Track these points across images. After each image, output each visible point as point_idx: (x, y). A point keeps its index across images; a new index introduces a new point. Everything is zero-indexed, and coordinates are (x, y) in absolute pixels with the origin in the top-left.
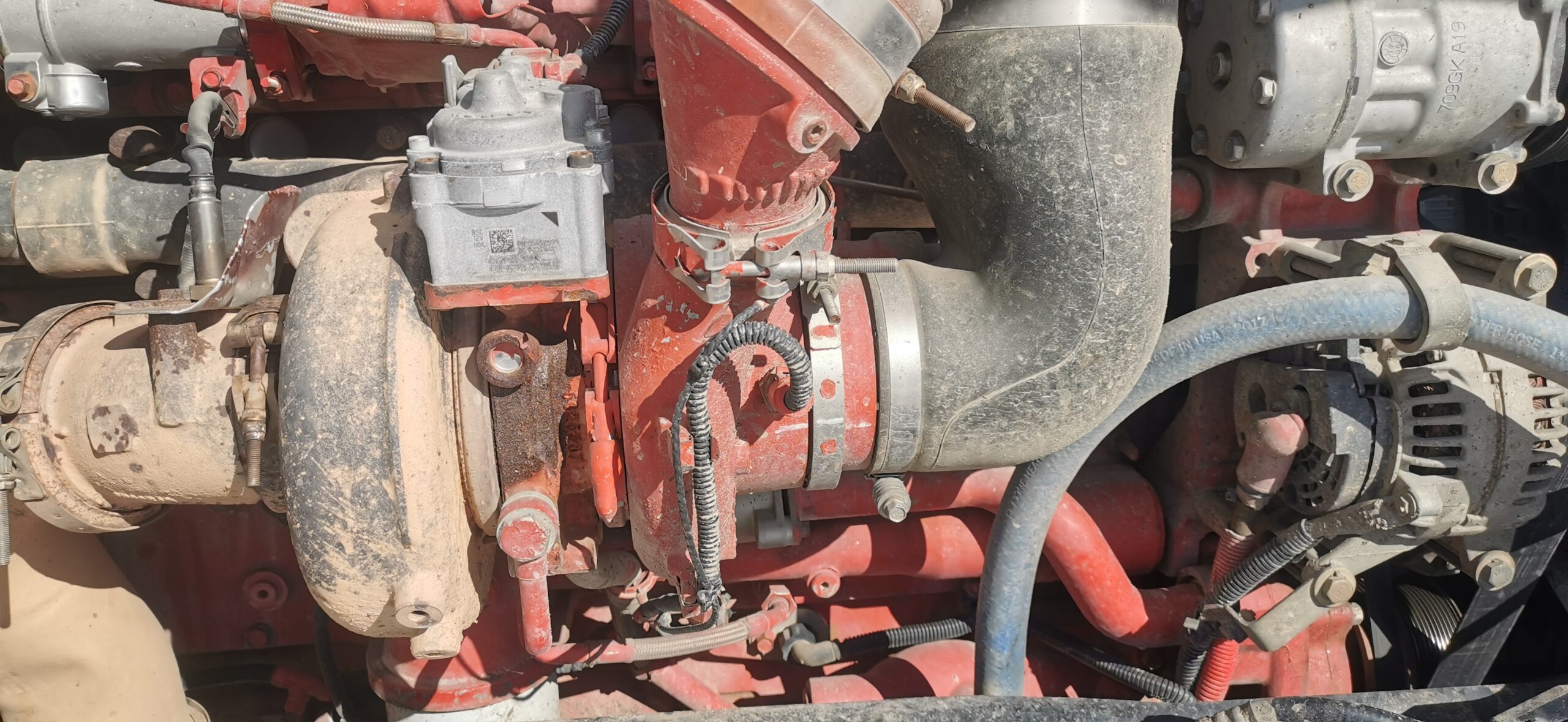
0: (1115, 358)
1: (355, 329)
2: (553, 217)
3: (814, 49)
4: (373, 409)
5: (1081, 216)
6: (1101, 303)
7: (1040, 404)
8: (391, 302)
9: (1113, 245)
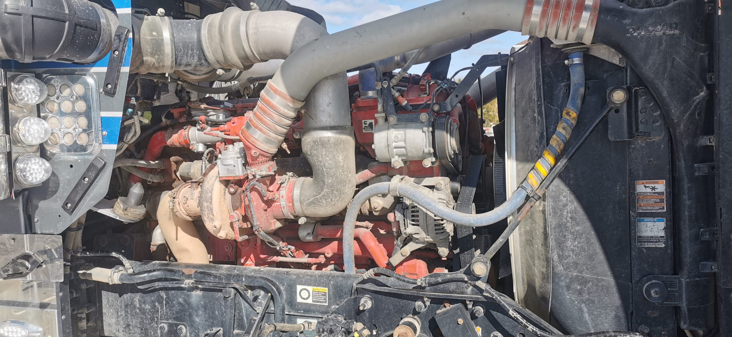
0: (332, 194)
1: (211, 182)
2: (234, 166)
3: (253, 142)
4: (210, 194)
5: (321, 168)
6: (326, 183)
7: (319, 202)
8: (216, 179)
9: (327, 173)
